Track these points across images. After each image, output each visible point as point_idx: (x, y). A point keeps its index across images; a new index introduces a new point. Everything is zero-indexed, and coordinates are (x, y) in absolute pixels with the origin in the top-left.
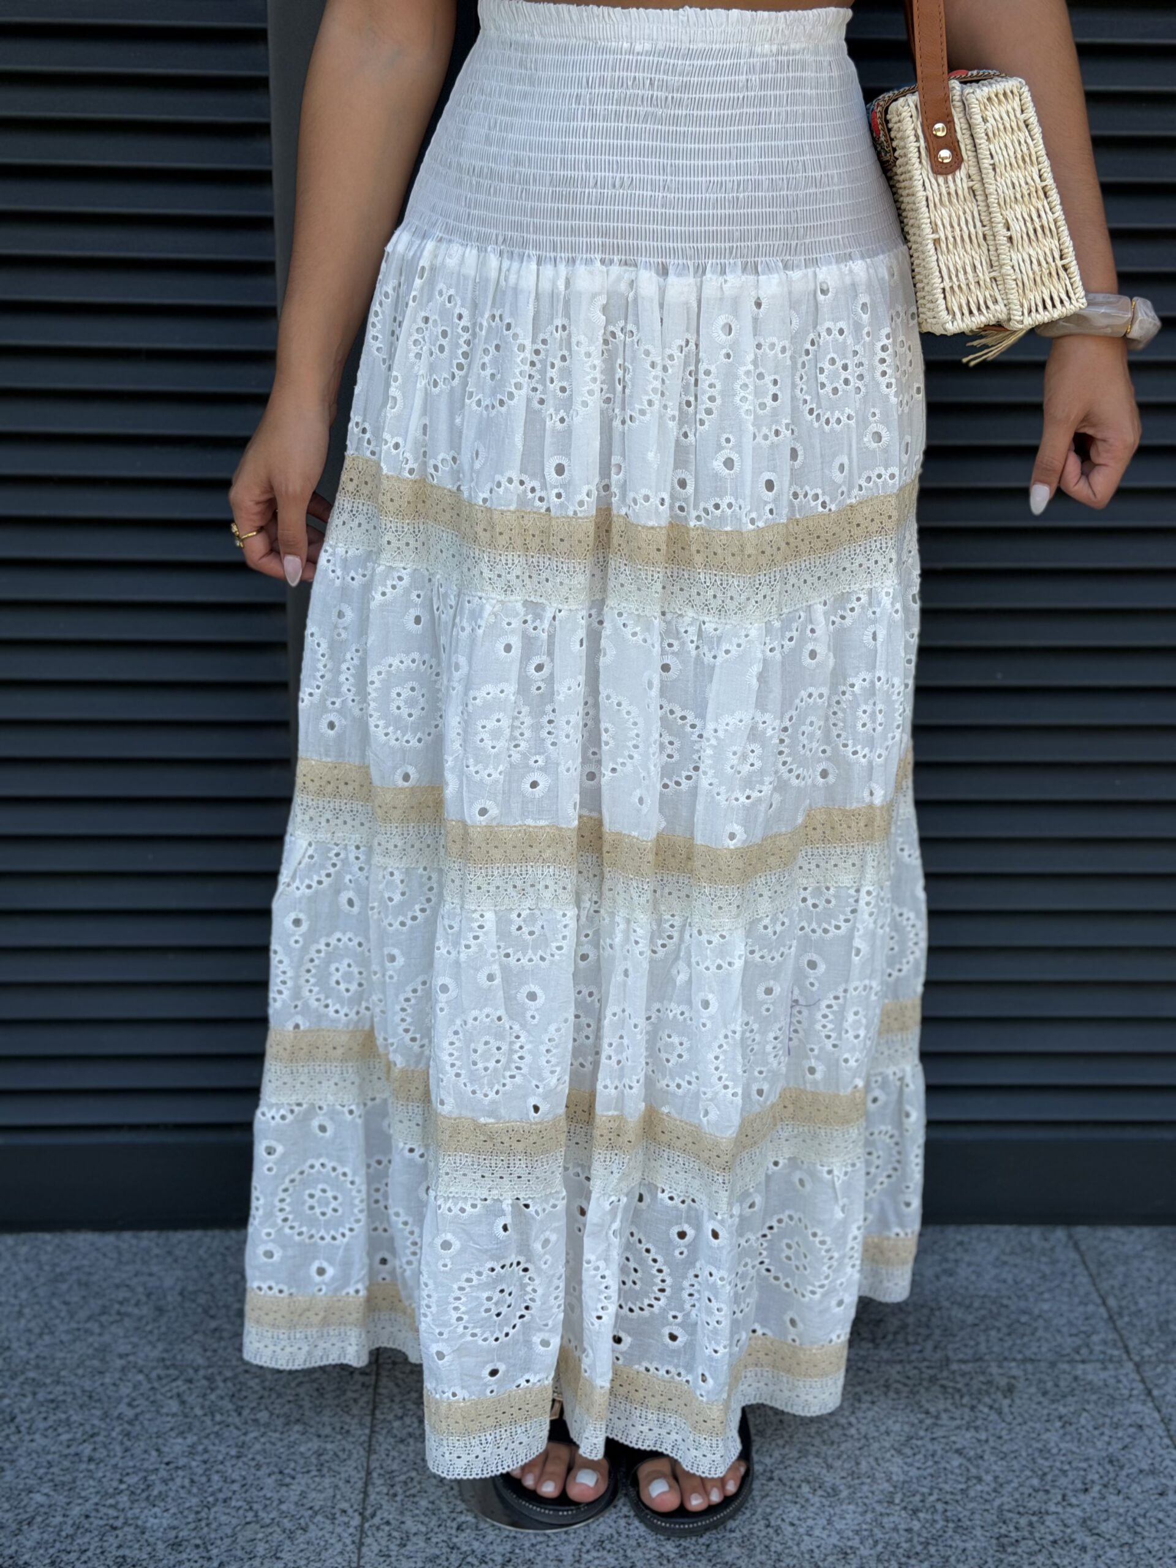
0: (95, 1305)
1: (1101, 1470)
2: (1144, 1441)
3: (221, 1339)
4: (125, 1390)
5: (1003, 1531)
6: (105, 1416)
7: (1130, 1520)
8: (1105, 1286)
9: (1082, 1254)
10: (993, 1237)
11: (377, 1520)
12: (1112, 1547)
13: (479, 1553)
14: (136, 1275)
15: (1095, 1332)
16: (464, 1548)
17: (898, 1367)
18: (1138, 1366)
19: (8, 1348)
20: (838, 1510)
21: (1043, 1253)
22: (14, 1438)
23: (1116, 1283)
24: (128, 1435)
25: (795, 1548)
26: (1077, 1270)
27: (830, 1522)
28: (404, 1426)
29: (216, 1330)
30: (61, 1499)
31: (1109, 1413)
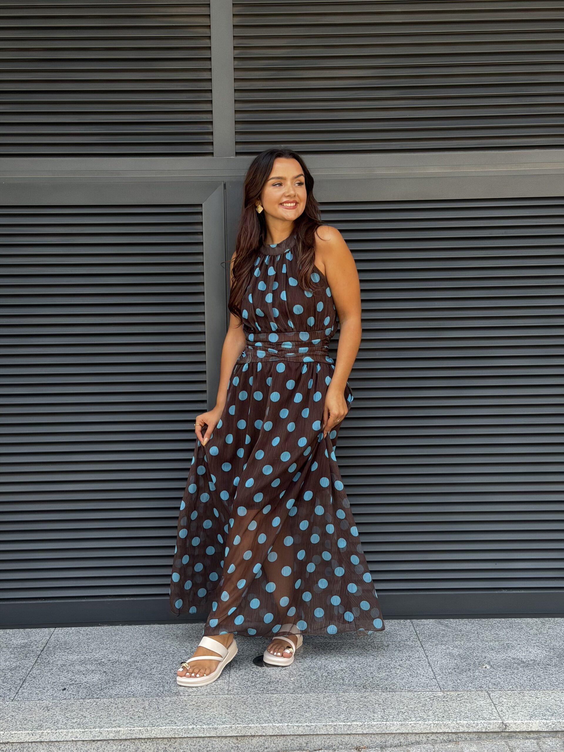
0: (161, 636)
1: (406, 658)
2: (418, 653)
4: (171, 649)
5: (380, 666)
6: (167, 653)
7: (410, 665)
8: (417, 629)
9: (413, 624)
10: (391, 621)
11: (233, 667)
12: (405, 668)
13: (257, 671)
14: (170, 631)
15: (412, 636)
16: (254, 671)
17: (361, 643)
18: (420, 642)
19: (142, 643)
20: (342, 664)
21: (403, 624)
22: (147, 657)
23: (420, 629)
24: (173, 656)
25: (331, 670)
26: (411, 627)
27: (339, 666)
29: (191, 640)
30: (160, 665)
31: (411, 649)
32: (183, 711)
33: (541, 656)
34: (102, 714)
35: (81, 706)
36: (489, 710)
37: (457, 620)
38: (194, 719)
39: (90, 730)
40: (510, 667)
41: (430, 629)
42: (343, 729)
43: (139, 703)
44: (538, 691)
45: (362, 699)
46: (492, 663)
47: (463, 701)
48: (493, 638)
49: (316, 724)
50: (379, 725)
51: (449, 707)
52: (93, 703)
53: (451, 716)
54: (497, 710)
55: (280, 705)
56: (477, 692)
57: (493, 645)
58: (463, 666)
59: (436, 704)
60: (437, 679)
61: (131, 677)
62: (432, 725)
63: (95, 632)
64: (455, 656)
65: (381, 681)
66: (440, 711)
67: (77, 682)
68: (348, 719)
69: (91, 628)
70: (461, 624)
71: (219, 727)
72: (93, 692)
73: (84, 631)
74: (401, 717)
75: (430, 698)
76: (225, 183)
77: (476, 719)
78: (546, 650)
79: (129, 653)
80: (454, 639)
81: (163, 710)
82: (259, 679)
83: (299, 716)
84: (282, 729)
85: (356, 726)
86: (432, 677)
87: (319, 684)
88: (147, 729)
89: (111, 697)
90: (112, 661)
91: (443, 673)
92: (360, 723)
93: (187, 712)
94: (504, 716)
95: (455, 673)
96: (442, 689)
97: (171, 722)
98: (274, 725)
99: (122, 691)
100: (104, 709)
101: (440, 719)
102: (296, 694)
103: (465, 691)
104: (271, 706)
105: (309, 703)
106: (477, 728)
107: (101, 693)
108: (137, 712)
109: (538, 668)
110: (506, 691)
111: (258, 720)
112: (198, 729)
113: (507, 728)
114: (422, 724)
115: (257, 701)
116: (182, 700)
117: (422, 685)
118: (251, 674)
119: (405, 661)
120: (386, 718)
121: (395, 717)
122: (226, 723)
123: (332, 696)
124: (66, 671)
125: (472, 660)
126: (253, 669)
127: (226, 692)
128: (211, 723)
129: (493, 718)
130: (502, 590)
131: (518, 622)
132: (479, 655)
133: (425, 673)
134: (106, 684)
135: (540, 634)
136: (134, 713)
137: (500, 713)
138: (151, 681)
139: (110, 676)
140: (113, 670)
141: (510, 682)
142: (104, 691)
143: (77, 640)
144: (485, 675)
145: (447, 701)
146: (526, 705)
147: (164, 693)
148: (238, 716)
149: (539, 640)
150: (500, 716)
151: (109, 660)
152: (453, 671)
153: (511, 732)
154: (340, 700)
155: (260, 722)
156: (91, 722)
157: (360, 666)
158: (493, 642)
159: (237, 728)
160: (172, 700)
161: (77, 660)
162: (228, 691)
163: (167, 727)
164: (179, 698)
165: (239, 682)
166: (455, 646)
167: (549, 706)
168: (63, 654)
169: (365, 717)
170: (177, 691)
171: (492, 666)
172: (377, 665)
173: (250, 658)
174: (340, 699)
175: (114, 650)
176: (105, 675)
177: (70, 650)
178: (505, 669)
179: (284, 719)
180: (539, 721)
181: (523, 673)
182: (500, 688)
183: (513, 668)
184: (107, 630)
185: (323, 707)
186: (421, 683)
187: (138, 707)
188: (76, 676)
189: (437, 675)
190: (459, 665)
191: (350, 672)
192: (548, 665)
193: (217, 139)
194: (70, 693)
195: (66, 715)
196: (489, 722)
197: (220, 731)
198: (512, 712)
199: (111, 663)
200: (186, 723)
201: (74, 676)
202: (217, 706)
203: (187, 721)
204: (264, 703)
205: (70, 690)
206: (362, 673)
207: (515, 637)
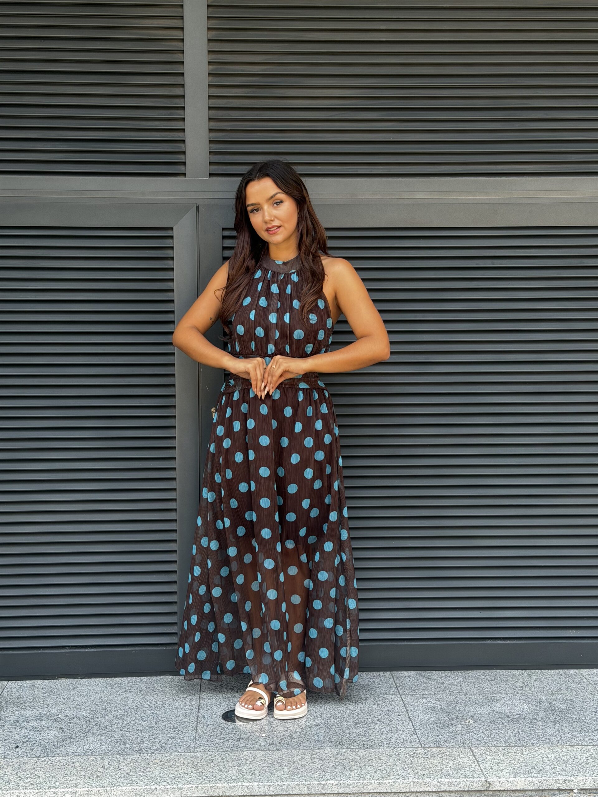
0: (124, 690)
1: (385, 712)
2: (398, 707)
3: (158, 695)
4: (133, 704)
5: (358, 721)
6: (130, 708)
7: (390, 720)
8: (398, 682)
9: (392, 676)
10: (369, 674)
11: (201, 723)
12: (384, 723)
13: (226, 727)
14: (133, 685)
15: (392, 690)
18: (401, 695)
19: (102, 698)
20: (317, 719)
21: (382, 676)
22: (107, 712)
23: (400, 681)
24: (136, 711)
26: (391, 679)
28: (207, 708)
29: (156, 694)
30: (121, 721)
31: (391, 703)
32: (145, 770)
33: (526, 710)
34: (58, 773)
35: (34, 765)
36: (472, 767)
37: (440, 672)
38: (157, 778)
39: (45, 790)
40: (495, 721)
41: (410, 682)
42: (317, 788)
43: (98, 761)
44: (523, 747)
45: (338, 756)
46: (475, 718)
47: (445, 757)
48: (477, 691)
49: (288, 783)
50: (355, 784)
51: (430, 765)
52: (48, 762)
53: (431, 774)
54: (480, 768)
55: (250, 762)
56: (460, 749)
57: (477, 698)
58: (445, 721)
59: (416, 761)
60: (417, 734)
61: (89, 734)
62: (412, 783)
63: (52, 686)
64: (437, 710)
65: (358, 737)
66: (420, 768)
67: (31, 740)
68: (322, 778)
69: (47, 681)
70: (443, 677)
71: (184, 787)
72: (49, 749)
73: (39, 684)
74: (379, 775)
75: (410, 755)
76: (197, 206)
77: (458, 777)
78: (532, 704)
79: (87, 709)
80: (436, 692)
81: (123, 769)
82: (227, 736)
83: (270, 775)
84: (252, 789)
85: (331, 785)
86: (412, 733)
87: (292, 741)
88: (106, 790)
89: (68, 755)
90: (69, 717)
91: (424, 728)
92: (336, 782)
93: (150, 771)
94: (487, 774)
95: (437, 728)
96: (423, 745)
97: (132, 782)
98: (243, 784)
99: (79, 748)
100: (60, 769)
101: (420, 777)
102: (267, 751)
103: (447, 747)
104: (240, 764)
105: (282, 761)
106: (460, 786)
107: (56, 751)
108: (96, 771)
109: (524, 722)
110: (489, 747)
111: (226, 779)
112: (162, 789)
113: (491, 786)
114: (401, 783)
115: (225, 759)
116: (144, 758)
117: (402, 741)
118: (220, 730)
119: (384, 716)
120: (362, 776)
121: (373, 775)
122: (191, 782)
123: (306, 753)
124: (19, 727)
125: (455, 714)
126: (222, 725)
127: (193, 750)
128: (176, 782)
129: (476, 776)
130: (486, 640)
131: (503, 675)
132: (462, 710)
133: (405, 728)
134: (62, 741)
135: (526, 687)
136: (92, 773)
137: (484, 770)
138: (112, 738)
139: (67, 732)
140: (71, 726)
141: (494, 738)
142: (60, 749)
143: (31, 694)
144: (468, 730)
145: (428, 758)
146: (511, 762)
147: (125, 750)
148: (204, 775)
149: (525, 693)
150: (483, 774)
151: (66, 716)
152: (435, 727)
153: (495, 791)
154: (314, 758)
155: (229, 782)
156: (46, 782)
157: (336, 721)
158: (477, 695)
159: (203, 787)
160: (134, 759)
161: (31, 716)
162: (195, 749)
163: (128, 788)
164: (142, 756)
165: (206, 739)
166: (437, 699)
167: (535, 763)
168: (16, 709)
169: (340, 776)
170: (139, 749)
171: (475, 721)
172: (354, 720)
173: (219, 713)
174: (315, 756)
175: (72, 704)
176: (61, 731)
177: (24, 705)
178: (489, 724)
179: (254, 778)
180: (524, 779)
181: (508, 728)
182: (483, 744)
183: (497, 723)
184: (65, 683)
185: (296, 765)
186: (400, 738)
187: (97, 766)
188: (30, 733)
189: (417, 731)
190: (441, 720)
191: (325, 728)
192: (534, 719)
193: (189, 158)
194: (23, 751)
195: (19, 775)
196: (472, 780)
197: (185, 792)
198: (496, 769)
199: (69, 718)
200: (149, 783)
201: (28, 733)
202: (183, 764)
203: (150, 780)
204: (233, 761)
205: (23, 748)
206: (338, 729)
207: (500, 690)
